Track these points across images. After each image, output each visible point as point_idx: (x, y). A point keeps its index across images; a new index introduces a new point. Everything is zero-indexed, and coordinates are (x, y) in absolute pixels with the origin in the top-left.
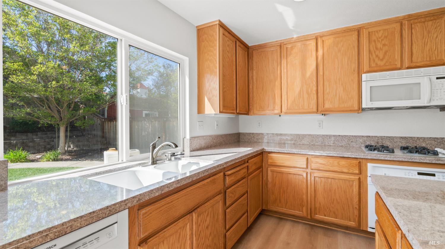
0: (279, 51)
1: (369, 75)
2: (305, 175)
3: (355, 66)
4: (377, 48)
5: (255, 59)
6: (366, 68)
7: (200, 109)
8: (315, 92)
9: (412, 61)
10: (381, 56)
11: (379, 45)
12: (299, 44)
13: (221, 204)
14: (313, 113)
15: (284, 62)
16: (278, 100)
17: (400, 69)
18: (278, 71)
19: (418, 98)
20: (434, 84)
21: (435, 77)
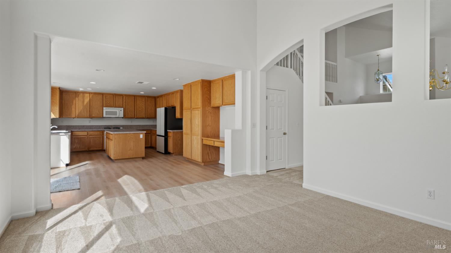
0: (75, 95)
1: (105, 108)
2: (87, 138)
3: (101, 104)
4: (108, 101)
6: (105, 106)
8: (89, 111)
9: (115, 105)
10: (108, 103)
11: (108, 100)
12: (81, 94)
14: (87, 118)
15: (77, 98)
16: (74, 113)
17: (113, 107)
18: (74, 102)
19: (117, 115)
20: (120, 112)
21: (120, 110)
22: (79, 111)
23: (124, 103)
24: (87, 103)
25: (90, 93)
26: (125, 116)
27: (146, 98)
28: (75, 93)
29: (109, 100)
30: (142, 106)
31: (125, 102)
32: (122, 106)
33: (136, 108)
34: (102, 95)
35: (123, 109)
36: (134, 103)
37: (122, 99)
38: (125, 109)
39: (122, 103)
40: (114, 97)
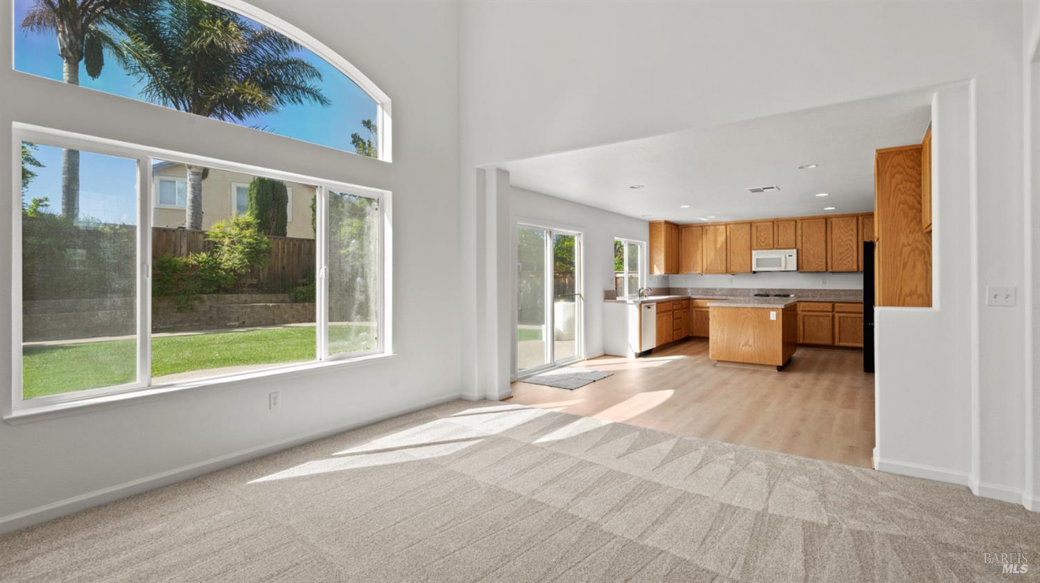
0: (701, 230)
1: (756, 251)
3: (748, 244)
4: (761, 236)
5: (684, 234)
6: (755, 247)
7: (651, 271)
8: (725, 260)
9: (778, 245)
10: (763, 240)
11: (762, 234)
12: (712, 227)
13: (671, 316)
14: (723, 273)
15: (704, 237)
16: (700, 264)
17: (773, 248)
18: (700, 244)
19: (780, 266)
20: (788, 259)
21: (787, 256)
22: (709, 261)
23: (799, 238)
24: (721, 246)
25: (726, 225)
26: (802, 268)
27: (860, 218)
28: (702, 227)
29: (765, 234)
30: (849, 242)
31: (802, 235)
32: (794, 246)
33: (829, 248)
34: (749, 225)
35: (795, 251)
36: (823, 234)
37: (793, 227)
38: (800, 252)
39: (793, 238)
40: (775, 225)
